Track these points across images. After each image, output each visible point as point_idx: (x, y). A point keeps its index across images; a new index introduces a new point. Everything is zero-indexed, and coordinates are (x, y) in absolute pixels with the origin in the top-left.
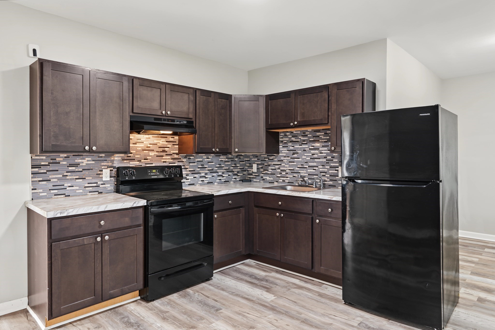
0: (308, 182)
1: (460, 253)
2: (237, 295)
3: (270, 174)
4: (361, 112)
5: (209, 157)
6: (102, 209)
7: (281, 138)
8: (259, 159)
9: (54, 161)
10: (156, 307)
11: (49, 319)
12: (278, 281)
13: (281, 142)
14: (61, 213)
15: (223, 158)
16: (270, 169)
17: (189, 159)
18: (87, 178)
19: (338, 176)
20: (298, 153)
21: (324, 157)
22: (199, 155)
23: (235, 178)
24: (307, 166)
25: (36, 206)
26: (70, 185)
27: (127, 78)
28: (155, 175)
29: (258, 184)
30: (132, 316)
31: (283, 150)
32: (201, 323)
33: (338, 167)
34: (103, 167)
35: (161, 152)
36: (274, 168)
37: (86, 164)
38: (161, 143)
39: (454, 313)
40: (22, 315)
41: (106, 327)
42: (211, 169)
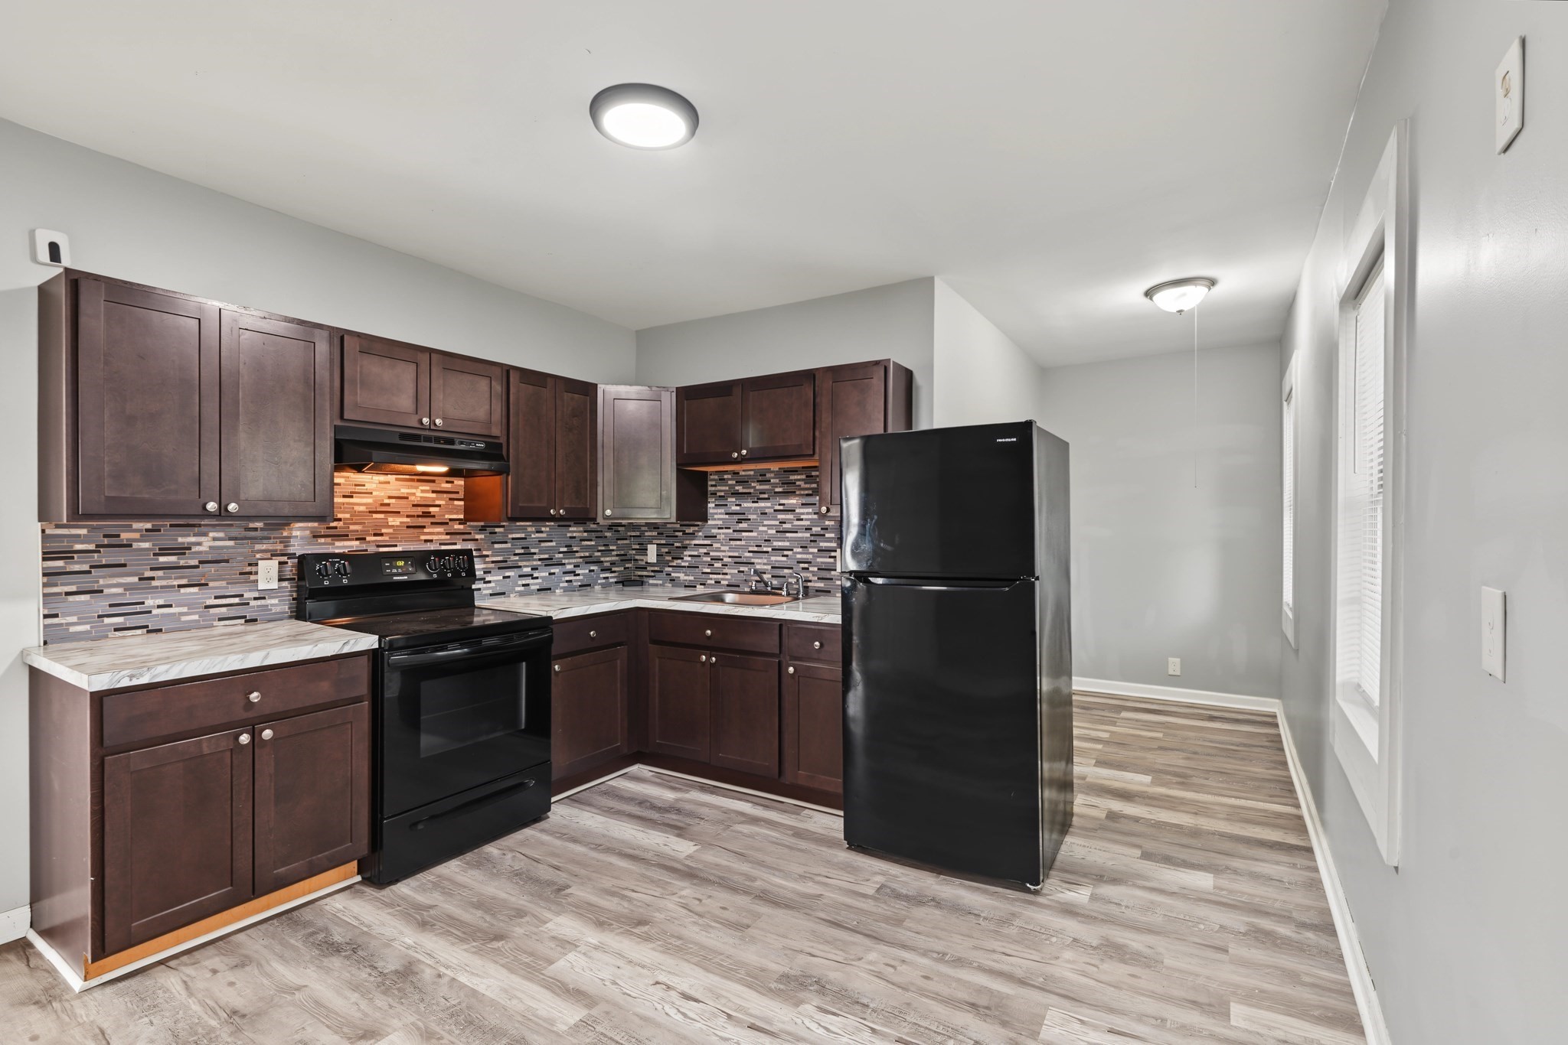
0: (771, 583)
1: (1074, 723)
2: (609, 850)
3: (688, 567)
4: (882, 432)
5: (543, 529)
6: (254, 660)
7: (712, 486)
8: (662, 534)
9: (114, 541)
10: (403, 899)
11: (96, 958)
12: (704, 811)
13: (711, 494)
14: (131, 677)
15: (575, 531)
16: (686, 556)
17: (490, 533)
18: (211, 584)
19: (835, 570)
20: (750, 519)
21: (806, 529)
22: (518, 524)
23: (604, 578)
24: (770, 549)
25: (56, 660)
26: (161, 602)
27: (325, 334)
28: (400, 573)
29: (659, 589)
30: (337, 924)
31: (716, 514)
32: (520, 925)
33: (836, 551)
34: (258, 556)
35: (418, 516)
36: (696, 553)
37: (210, 547)
38: (419, 494)
39: (1063, 847)
40: (12, 957)
41: (263, 962)
42: (546, 556)
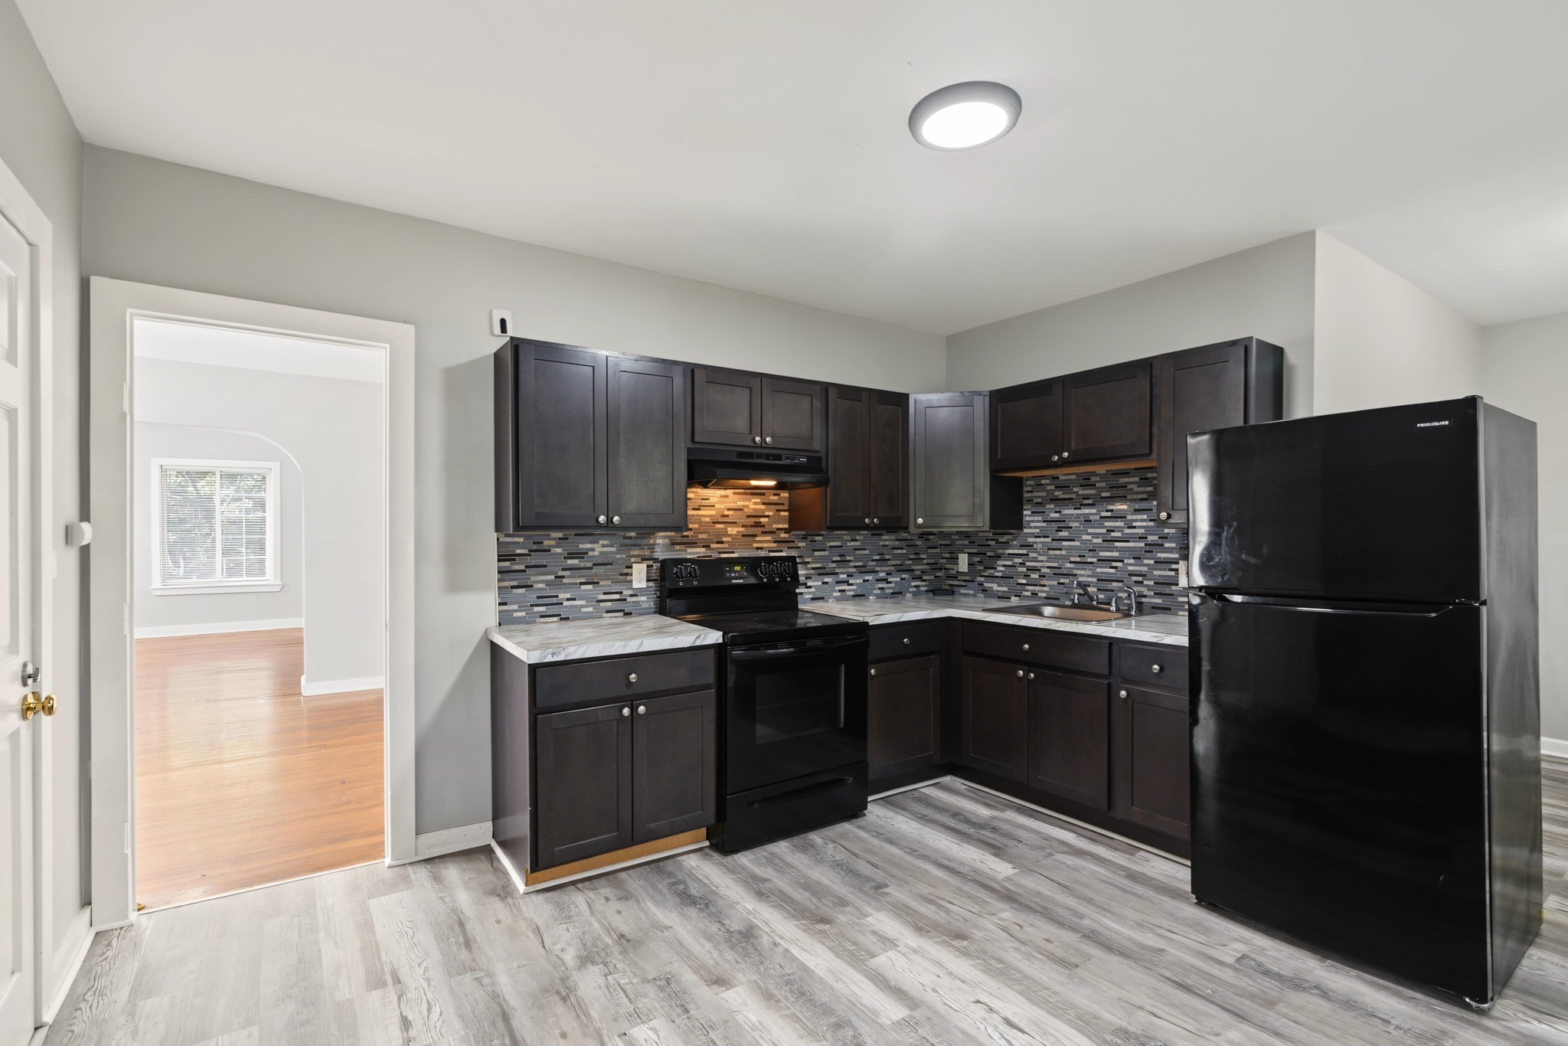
0: (1097, 597)
1: (1544, 800)
2: (924, 857)
3: (1002, 577)
4: (1241, 424)
5: (858, 537)
6: (632, 647)
7: (1028, 492)
8: (974, 542)
9: (539, 547)
10: (744, 868)
11: (533, 871)
12: (1021, 833)
13: (1028, 501)
14: (553, 654)
15: (888, 539)
16: (999, 566)
17: (811, 541)
18: (601, 583)
19: (1177, 585)
20: (1071, 527)
21: (1139, 538)
22: (835, 533)
23: (916, 586)
24: (1095, 560)
25: (507, 638)
26: (568, 596)
27: (680, 369)
28: (738, 577)
29: (971, 599)
30: (694, 880)
31: (1033, 521)
32: (842, 913)
33: (1178, 563)
34: (632, 560)
35: (751, 526)
36: (1010, 563)
37: (600, 552)
38: (752, 506)
39: (1525, 962)
40: (483, 857)
41: (640, 899)
42: (860, 564)
